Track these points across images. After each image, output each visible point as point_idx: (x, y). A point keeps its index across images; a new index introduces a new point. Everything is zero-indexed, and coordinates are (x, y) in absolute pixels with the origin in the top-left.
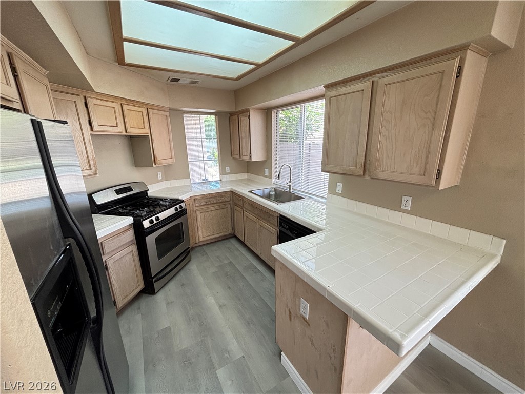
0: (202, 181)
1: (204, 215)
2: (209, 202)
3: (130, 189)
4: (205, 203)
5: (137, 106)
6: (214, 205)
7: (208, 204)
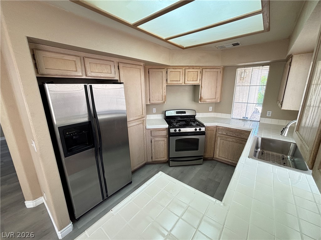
0: (242, 118)
1: (223, 142)
2: (229, 134)
3: (185, 113)
4: (225, 134)
5: (195, 69)
6: (233, 138)
7: (227, 135)
